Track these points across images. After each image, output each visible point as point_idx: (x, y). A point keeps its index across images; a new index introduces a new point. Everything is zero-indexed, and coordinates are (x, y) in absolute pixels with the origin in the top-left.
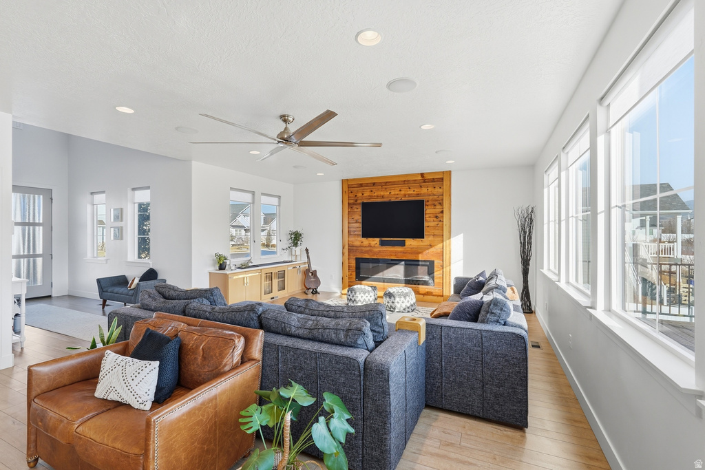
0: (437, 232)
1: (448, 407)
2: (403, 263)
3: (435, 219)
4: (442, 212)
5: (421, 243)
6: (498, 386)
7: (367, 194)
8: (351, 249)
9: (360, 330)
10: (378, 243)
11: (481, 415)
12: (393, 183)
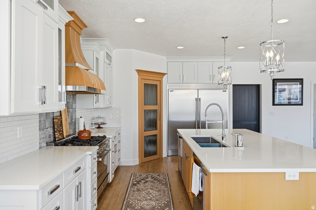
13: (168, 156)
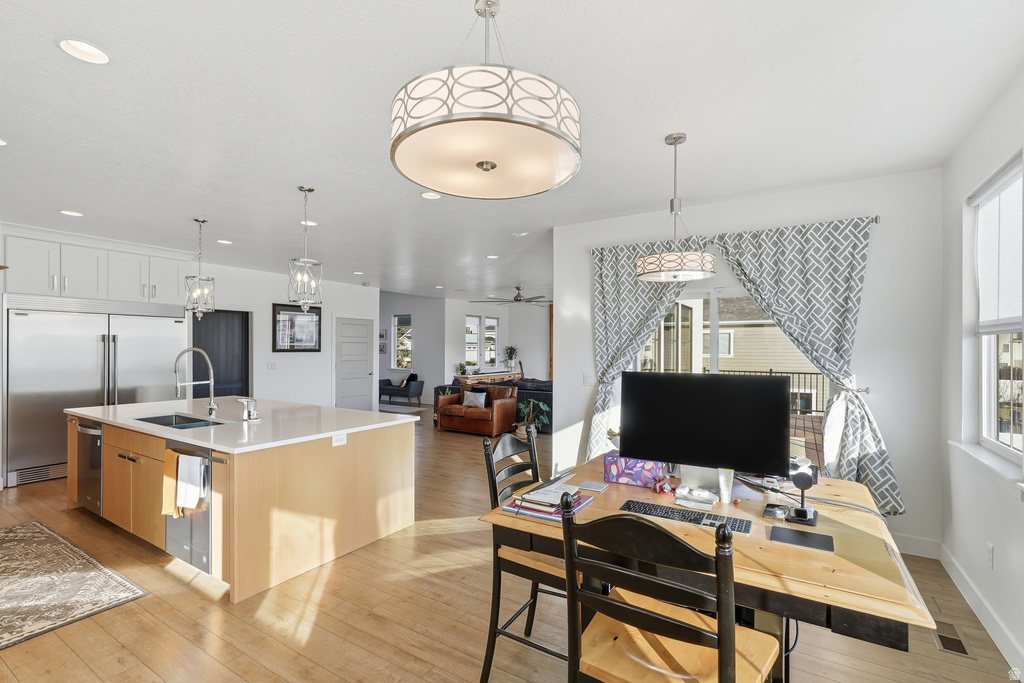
13: (6, 488)
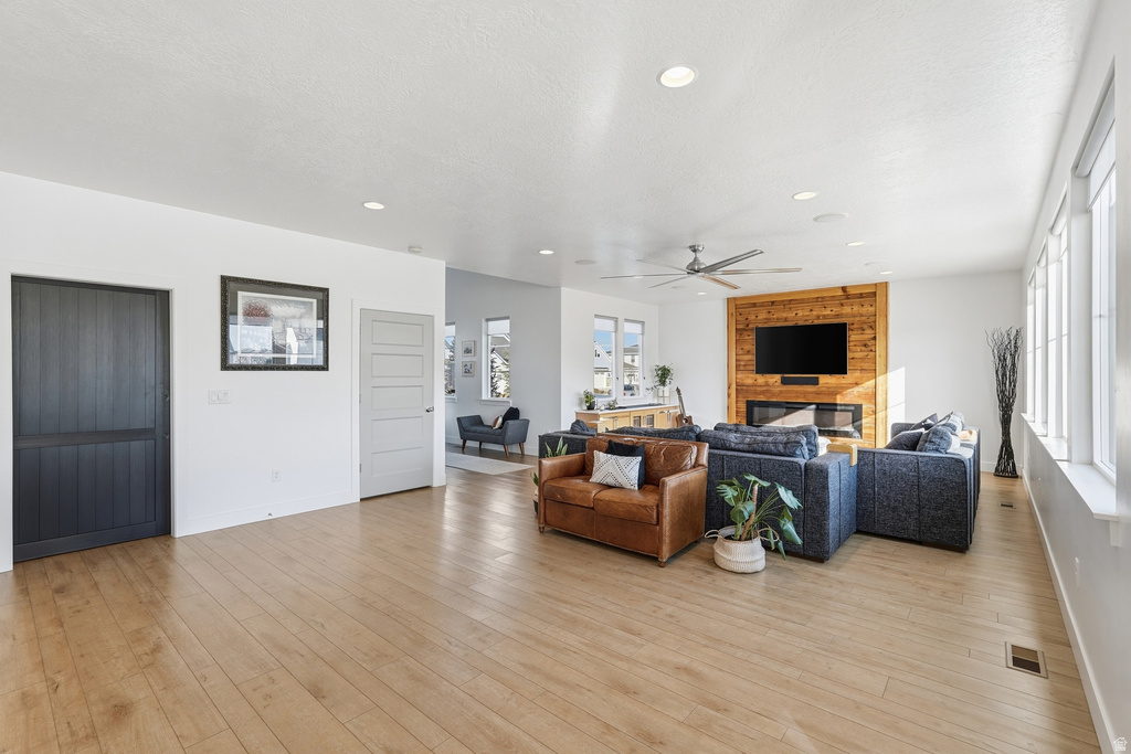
0: (865, 366)
1: (881, 532)
2: (813, 407)
3: (863, 348)
4: (875, 338)
5: (843, 381)
6: (936, 509)
7: (763, 315)
8: (741, 389)
9: (798, 442)
10: (779, 381)
11: (917, 538)
12: (802, 301)
